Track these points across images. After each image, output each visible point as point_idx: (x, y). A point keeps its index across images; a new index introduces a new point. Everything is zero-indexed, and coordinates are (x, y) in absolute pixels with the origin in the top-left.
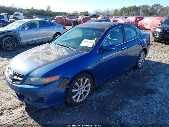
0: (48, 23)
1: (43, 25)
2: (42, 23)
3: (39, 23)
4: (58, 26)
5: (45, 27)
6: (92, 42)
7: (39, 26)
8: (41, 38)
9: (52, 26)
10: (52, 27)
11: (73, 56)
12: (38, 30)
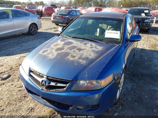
0: (21, 13)
1: (17, 15)
2: (15, 12)
3: (12, 13)
4: (32, 16)
5: (18, 17)
6: (117, 33)
7: (13, 16)
8: (16, 30)
9: (27, 16)
10: (27, 18)
11: (106, 53)
12: (12, 21)
